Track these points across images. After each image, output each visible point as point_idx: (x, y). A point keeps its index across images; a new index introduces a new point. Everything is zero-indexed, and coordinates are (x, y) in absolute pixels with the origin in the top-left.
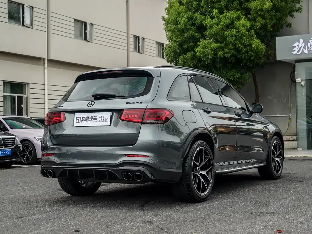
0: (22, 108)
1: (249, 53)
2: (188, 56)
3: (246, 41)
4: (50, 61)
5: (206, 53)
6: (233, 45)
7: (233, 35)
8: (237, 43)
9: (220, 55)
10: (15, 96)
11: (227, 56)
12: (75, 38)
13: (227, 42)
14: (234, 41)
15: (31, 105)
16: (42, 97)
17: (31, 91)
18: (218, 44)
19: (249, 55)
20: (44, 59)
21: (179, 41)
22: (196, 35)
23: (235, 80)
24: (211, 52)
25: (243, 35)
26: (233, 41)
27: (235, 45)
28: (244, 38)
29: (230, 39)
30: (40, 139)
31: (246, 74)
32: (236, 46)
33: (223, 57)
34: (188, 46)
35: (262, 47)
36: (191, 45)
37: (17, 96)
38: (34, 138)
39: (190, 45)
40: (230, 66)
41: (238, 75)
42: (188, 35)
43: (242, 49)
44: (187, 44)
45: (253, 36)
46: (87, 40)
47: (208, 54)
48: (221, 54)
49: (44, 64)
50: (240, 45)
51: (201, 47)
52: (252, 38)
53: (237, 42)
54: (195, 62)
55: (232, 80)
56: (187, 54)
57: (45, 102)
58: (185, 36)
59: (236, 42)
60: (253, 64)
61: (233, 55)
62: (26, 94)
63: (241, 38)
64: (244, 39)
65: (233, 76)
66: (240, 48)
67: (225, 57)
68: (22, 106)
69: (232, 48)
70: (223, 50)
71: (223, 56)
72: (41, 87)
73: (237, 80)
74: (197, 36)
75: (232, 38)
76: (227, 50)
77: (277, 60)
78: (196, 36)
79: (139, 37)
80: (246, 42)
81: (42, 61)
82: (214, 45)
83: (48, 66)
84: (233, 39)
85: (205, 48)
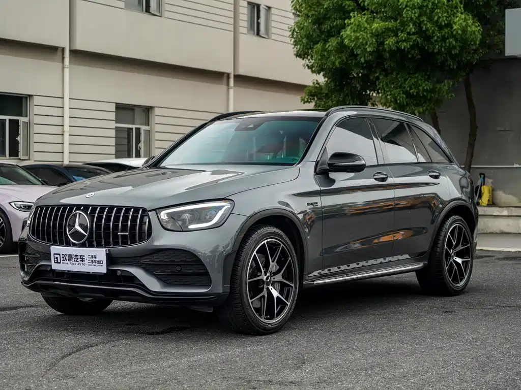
0: (18, 142)
1: (447, 41)
2: (330, 44)
3: (441, 16)
4: (75, 53)
5: (361, 41)
6: (416, 26)
7: (416, 4)
8: (423, 21)
9: (389, 44)
10: (6, 120)
11: (403, 48)
12: (125, 7)
13: (405, 19)
14: (417, 18)
15: (36, 138)
16: (57, 121)
17: (37, 110)
18: (387, 23)
19: (448, 45)
20: (63, 49)
21: (312, 15)
22: (345, 5)
23: (421, 95)
24: (370, 39)
25: (437, 6)
26: (415, 18)
27: (418, 25)
28: (439, 11)
29: (410, 13)
30: (20, 205)
31: (443, 84)
32: (421, 28)
33: (394, 48)
34: (331, 25)
35: (475, 28)
36: (337, 25)
37: (10, 120)
38: (10, 203)
39: (335, 24)
40: (411, 67)
41: (427, 85)
42: (331, 5)
43: (433, 32)
44: (329, 23)
45: (456, 8)
46: (150, 11)
47: (364, 42)
48: (391, 43)
49: (63, 58)
50: (429, 25)
51: (351, 28)
52: (455, 11)
53: (425, 19)
54: (344, 58)
55: (415, 94)
56: (329, 40)
57: (64, 132)
58: (325, 6)
59: (421, 20)
60: (459, 62)
61: (415, 46)
62: (27, 117)
63: (432, 11)
64: (437, 13)
65: (416, 85)
66: (429, 31)
67: (399, 49)
68: (18, 139)
69: (413, 30)
70: (396, 35)
71: (396, 46)
72: (58, 102)
73: (425, 94)
74: (349, 6)
75: (413, 12)
76: (403, 36)
77: (506, 55)
78: (346, 7)
79: (258, 6)
80: (441, 20)
81: (59, 53)
82: (377, 25)
83: (70, 63)
84: (415, 13)
85: (359, 30)
